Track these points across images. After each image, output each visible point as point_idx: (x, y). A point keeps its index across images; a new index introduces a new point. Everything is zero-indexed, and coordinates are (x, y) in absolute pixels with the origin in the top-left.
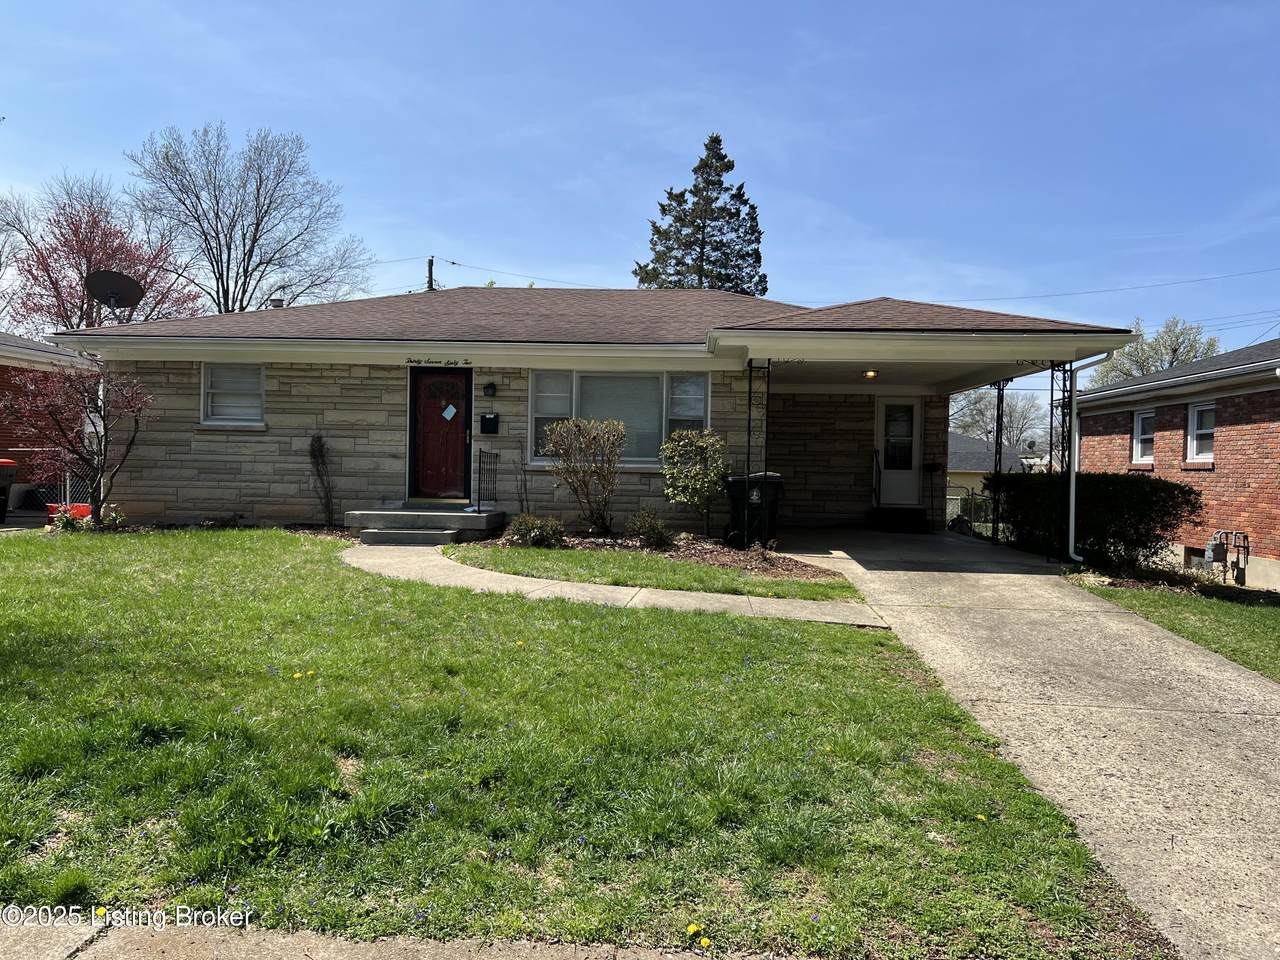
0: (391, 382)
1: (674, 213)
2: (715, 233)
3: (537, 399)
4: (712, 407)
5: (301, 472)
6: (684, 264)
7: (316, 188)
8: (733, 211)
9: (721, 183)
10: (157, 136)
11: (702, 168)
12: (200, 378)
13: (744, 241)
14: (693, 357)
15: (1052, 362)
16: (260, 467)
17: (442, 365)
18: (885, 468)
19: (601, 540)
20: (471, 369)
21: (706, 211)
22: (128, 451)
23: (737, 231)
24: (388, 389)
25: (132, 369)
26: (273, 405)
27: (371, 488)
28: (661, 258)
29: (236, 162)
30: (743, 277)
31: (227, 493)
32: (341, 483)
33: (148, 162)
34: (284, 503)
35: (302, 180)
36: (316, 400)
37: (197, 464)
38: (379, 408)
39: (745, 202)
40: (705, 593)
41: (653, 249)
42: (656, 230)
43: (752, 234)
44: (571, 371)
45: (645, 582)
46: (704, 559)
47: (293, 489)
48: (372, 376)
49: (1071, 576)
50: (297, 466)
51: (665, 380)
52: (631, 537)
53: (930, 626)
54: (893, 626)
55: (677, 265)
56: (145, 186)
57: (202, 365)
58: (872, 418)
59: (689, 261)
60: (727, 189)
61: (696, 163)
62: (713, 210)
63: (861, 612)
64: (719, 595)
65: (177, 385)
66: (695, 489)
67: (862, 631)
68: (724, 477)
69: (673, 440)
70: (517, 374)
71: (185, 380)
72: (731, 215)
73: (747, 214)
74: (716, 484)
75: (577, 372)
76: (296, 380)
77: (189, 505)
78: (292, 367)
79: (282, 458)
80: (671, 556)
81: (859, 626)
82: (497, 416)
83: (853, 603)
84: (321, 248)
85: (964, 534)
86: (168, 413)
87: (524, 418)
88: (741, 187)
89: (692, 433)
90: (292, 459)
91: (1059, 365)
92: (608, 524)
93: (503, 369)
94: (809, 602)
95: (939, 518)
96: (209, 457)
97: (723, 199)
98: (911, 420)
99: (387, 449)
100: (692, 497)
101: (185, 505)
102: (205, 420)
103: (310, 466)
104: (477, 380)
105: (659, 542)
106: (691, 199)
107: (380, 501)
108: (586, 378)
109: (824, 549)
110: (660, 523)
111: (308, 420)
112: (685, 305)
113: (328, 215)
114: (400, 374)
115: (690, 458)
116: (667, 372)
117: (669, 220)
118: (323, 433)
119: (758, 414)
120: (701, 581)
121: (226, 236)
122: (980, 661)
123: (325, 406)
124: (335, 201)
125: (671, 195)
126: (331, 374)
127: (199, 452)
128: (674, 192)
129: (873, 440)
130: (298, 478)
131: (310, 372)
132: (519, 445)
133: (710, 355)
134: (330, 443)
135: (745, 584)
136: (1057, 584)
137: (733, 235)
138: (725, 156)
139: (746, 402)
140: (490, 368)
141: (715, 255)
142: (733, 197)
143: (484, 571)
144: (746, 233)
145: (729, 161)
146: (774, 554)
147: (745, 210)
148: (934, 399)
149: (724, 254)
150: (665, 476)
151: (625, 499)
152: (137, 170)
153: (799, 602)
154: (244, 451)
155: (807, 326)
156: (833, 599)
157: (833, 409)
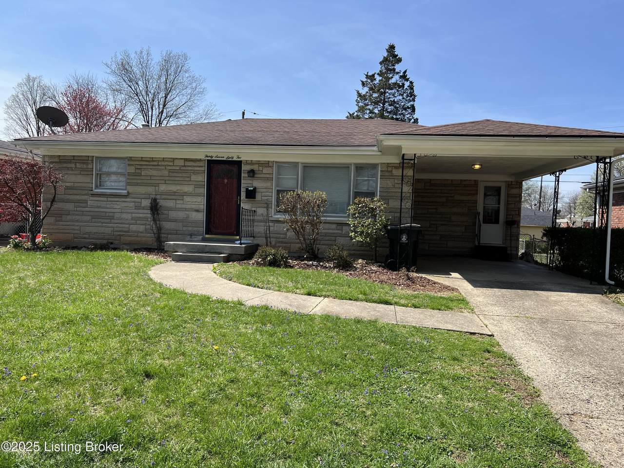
0: (196, 169)
1: (369, 86)
2: (391, 96)
3: (278, 179)
4: (380, 184)
5: (146, 219)
6: (373, 113)
7: (193, 79)
8: (401, 84)
9: (394, 70)
10: (118, 54)
11: (385, 61)
12: (93, 165)
13: (406, 100)
14: (370, 155)
15: (598, 157)
16: (125, 216)
17: (225, 159)
18: (484, 223)
19: (311, 262)
20: (241, 161)
21: (386, 84)
22: (51, 206)
23: (402, 95)
24: (195, 173)
25: (57, 160)
26: (131, 181)
27: (185, 229)
28: (361, 109)
29: (155, 66)
30: (405, 119)
31: (105, 229)
32: (167, 225)
33: (114, 67)
34: (137, 236)
35: (187, 75)
36: (155, 178)
37: (91, 214)
38: (189, 183)
39: (407, 80)
40: (365, 303)
41: (358, 105)
42: (359, 95)
43: (411, 97)
44: (298, 163)
45: (328, 293)
46: (370, 277)
47: (141, 228)
48: (185, 165)
49: (611, 295)
50: (145, 215)
51: (353, 168)
52: (328, 262)
53: (521, 334)
54: (495, 334)
55: (370, 113)
56: (112, 79)
57: (94, 158)
58: (477, 194)
59: (376, 111)
60: (398, 73)
61: (381, 59)
62: (390, 84)
63: (472, 321)
64: (374, 305)
65: (81, 170)
66: (367, 233)
67: (474, 337)
68: (385, 226)
69: (355, 204)
70: (267, 164)
71: (85, 166)
72: (400, 87)
73: (408, 86)
74: (381, 230)
75: (302, 163)
76: (145, 167)
77: (87, 236)
78: (142, 159)
79: (136, 211)
80: (351, 274)
81: (471, 333)
82: (255, 189)
83: (466, 313)
84: (196, 109)
85: (529, 262)
86: (76, 185)
87: (270, 190)
88: (405, 72)
89: (367, 200)
90: (140, 211)
91: (601, 159)
92: (316, 252)
93: (259, 161)
94: (436, 311)
95: (515, 252)
96: (97, 210)
97: (395, 79)
98: (499, 195)
99: (194, 206)
100: (366, 238)
101: (84, 236)
102: (95, 189)
103: (150, 216)
104: (244, 168)
105: (345, 265)
106: (378, 78)
107: (189, 236)
108: (307, 167)
109: (446, 272)
110: (345, 253)
111: (150, 190)
112: (368, 127)
113: (199, 93)
114: (201, 164)
115: (365, 214)
116: (354, 164)
117: (366, 89)
118: (158, 197)
119: (407, 189)
120: (365, 294)
121: (151, 103)
122: (565, 370)
123: (160, 182)
124: (203, 86)
125: (367, 76)
126: (163, 163)
127: (92, 207)
128: (369, 74)
129: (476, 206)
130: (144, 222)
131: (152, 162)
132: (266, 205)
133: (379, 153)
134: (162, 203)
135: (394, 296)
136: (603, 302)
137: (401, 97)
138: (397, 55)
139: (400, 182)
140: (252, 161)
141: (390, 108)
142: (401, 77)
143: (230, 282)
144: (407, 96)
145: (399, 58)
146: (415, 275)
147: (407, 84)
148: (513, 184)
149: (395, 107)
150: (350, 225)
151: (327, 238)
152: (109, 71)
153: (429, 312)
154: (116, 206)
155: (439, 133)
156: (452, 309)
157: (454, 188)
